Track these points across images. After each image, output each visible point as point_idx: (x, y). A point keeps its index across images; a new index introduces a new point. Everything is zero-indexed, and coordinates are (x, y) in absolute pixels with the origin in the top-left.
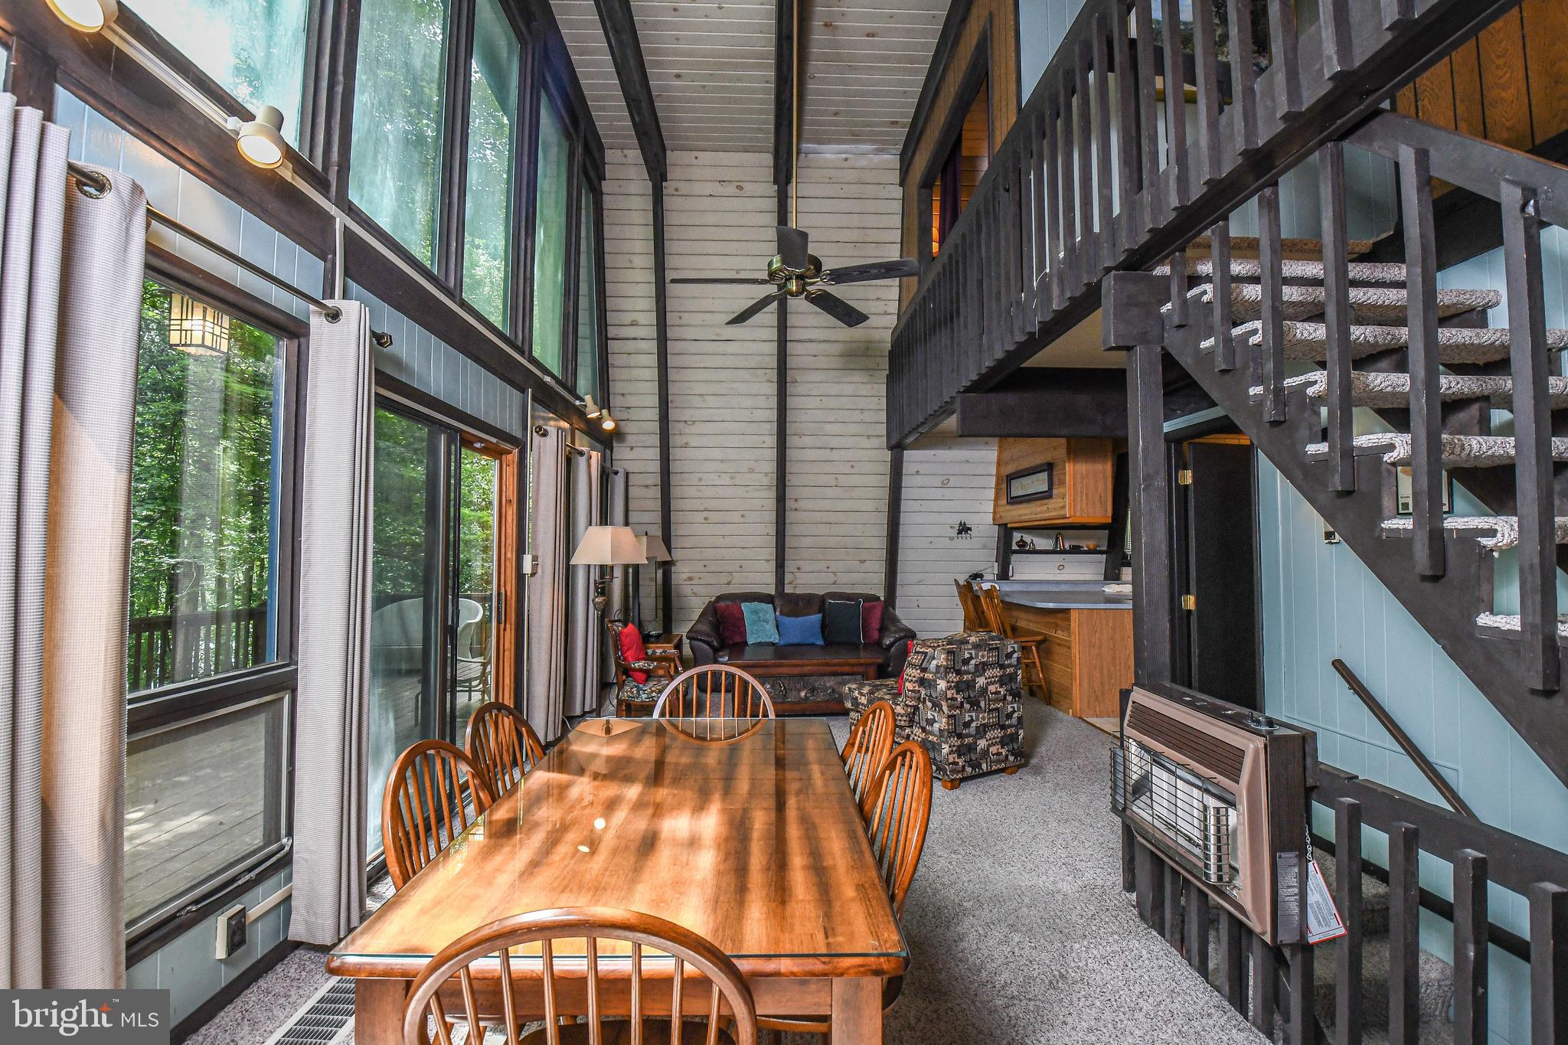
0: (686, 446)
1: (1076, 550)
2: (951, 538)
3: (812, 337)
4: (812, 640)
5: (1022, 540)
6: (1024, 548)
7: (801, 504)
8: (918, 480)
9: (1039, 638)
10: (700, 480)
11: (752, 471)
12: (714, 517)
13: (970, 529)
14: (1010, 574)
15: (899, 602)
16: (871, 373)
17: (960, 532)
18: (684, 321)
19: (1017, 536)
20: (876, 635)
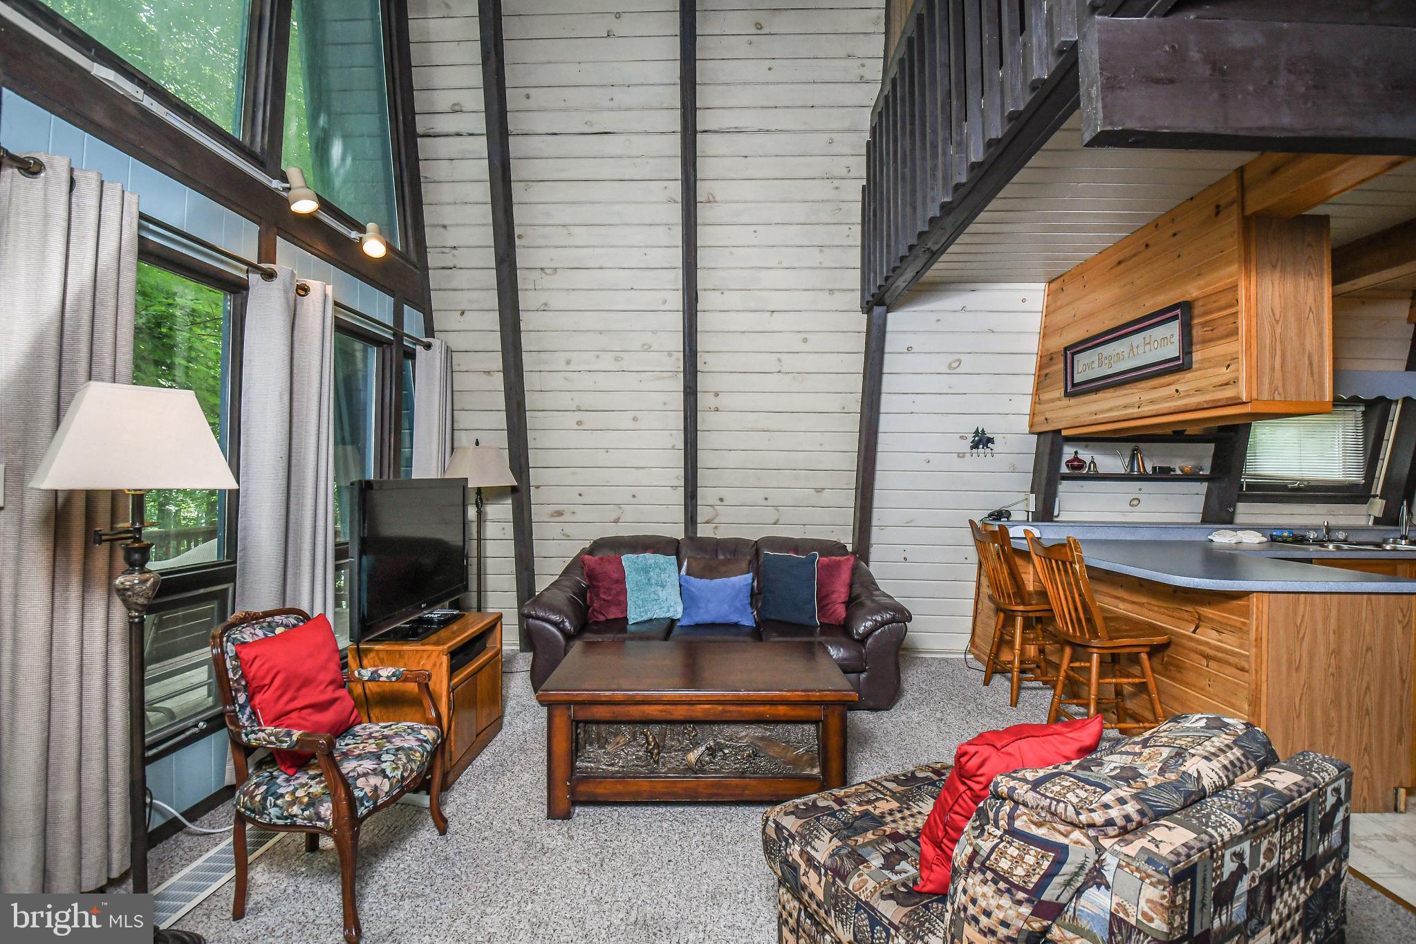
0: (545, 308)
1: (1163, 475)
2: (961, 455)
3: (740, 124)
4: (734, 618)
5: (1076, 459)
6: (1080, 473)
7: (723, 401)
8: (910, 363)
9: (1158, 640)
10: (568, 362)
11: (647, 348)
12: (591, 420)
13: (991, 440)
14: (1056, 513)
15: (875, 553)
16: (837, 183)
17: (975, 446)
18: (531, 104)
19: (1068, 452)
20: (841, 611)
